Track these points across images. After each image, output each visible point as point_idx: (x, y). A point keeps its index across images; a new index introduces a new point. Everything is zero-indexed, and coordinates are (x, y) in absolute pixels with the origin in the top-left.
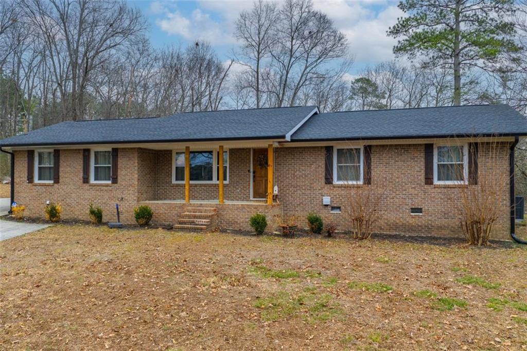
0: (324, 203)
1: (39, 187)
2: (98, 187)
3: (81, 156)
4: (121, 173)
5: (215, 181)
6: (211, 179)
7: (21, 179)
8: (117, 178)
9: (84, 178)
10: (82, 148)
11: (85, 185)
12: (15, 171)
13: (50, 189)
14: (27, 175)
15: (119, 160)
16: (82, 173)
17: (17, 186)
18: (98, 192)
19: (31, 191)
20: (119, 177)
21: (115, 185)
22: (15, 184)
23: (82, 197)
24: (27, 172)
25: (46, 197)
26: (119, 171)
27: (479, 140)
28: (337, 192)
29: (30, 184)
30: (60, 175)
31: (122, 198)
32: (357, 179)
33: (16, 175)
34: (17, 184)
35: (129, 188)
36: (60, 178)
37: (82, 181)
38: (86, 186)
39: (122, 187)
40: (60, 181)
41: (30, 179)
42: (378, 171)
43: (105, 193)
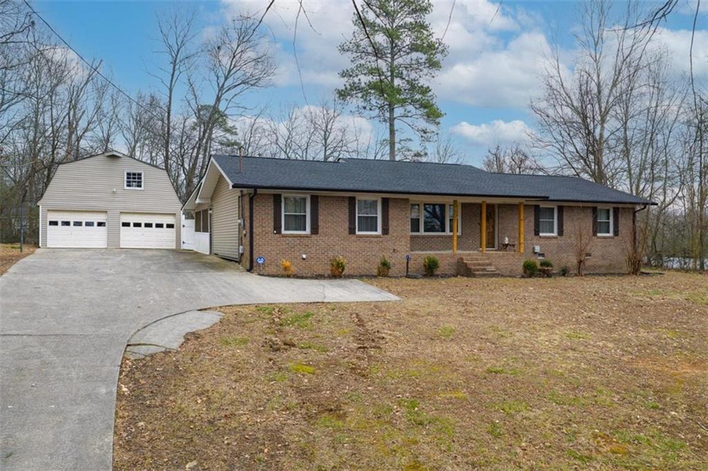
0: (536, 251)
1: (290, 239)
2: (367, 239)
3: (346, 204)
4: (393, 224)
5: (448, 233)
6: (443, 230)
7: (264, 229)
8: (388, 229)
9: (350, 229)
10: (348, 195)
11: (351, 236)
12: (254, 218)
13: (305, 241)
14: (273, 224)
15: (390, 210)
16: (348, 223)
17: (258, 237)
18: (366, 244)
19: (279, 243)
20: (390, 229)
21: (386, 236)
22: (254, 235)
23: (347, 250)
24: (273, 219)
25: (300, 250)
26: (390, 222)
27: (620, 206)
28: (542, 242)
29: (277, 235)
30: (319, 224)
31: (394, 250)
32: (553, 232)
33: (255, 224)
34: (258, 235)
35: (401, 240)
36: (320, 228)
37: (347, 232)
38: (353, 237)
39: (393, 238)
40: (319, 232)
41: (277, 228)
42: (567, 226)
43: (375, 244)
